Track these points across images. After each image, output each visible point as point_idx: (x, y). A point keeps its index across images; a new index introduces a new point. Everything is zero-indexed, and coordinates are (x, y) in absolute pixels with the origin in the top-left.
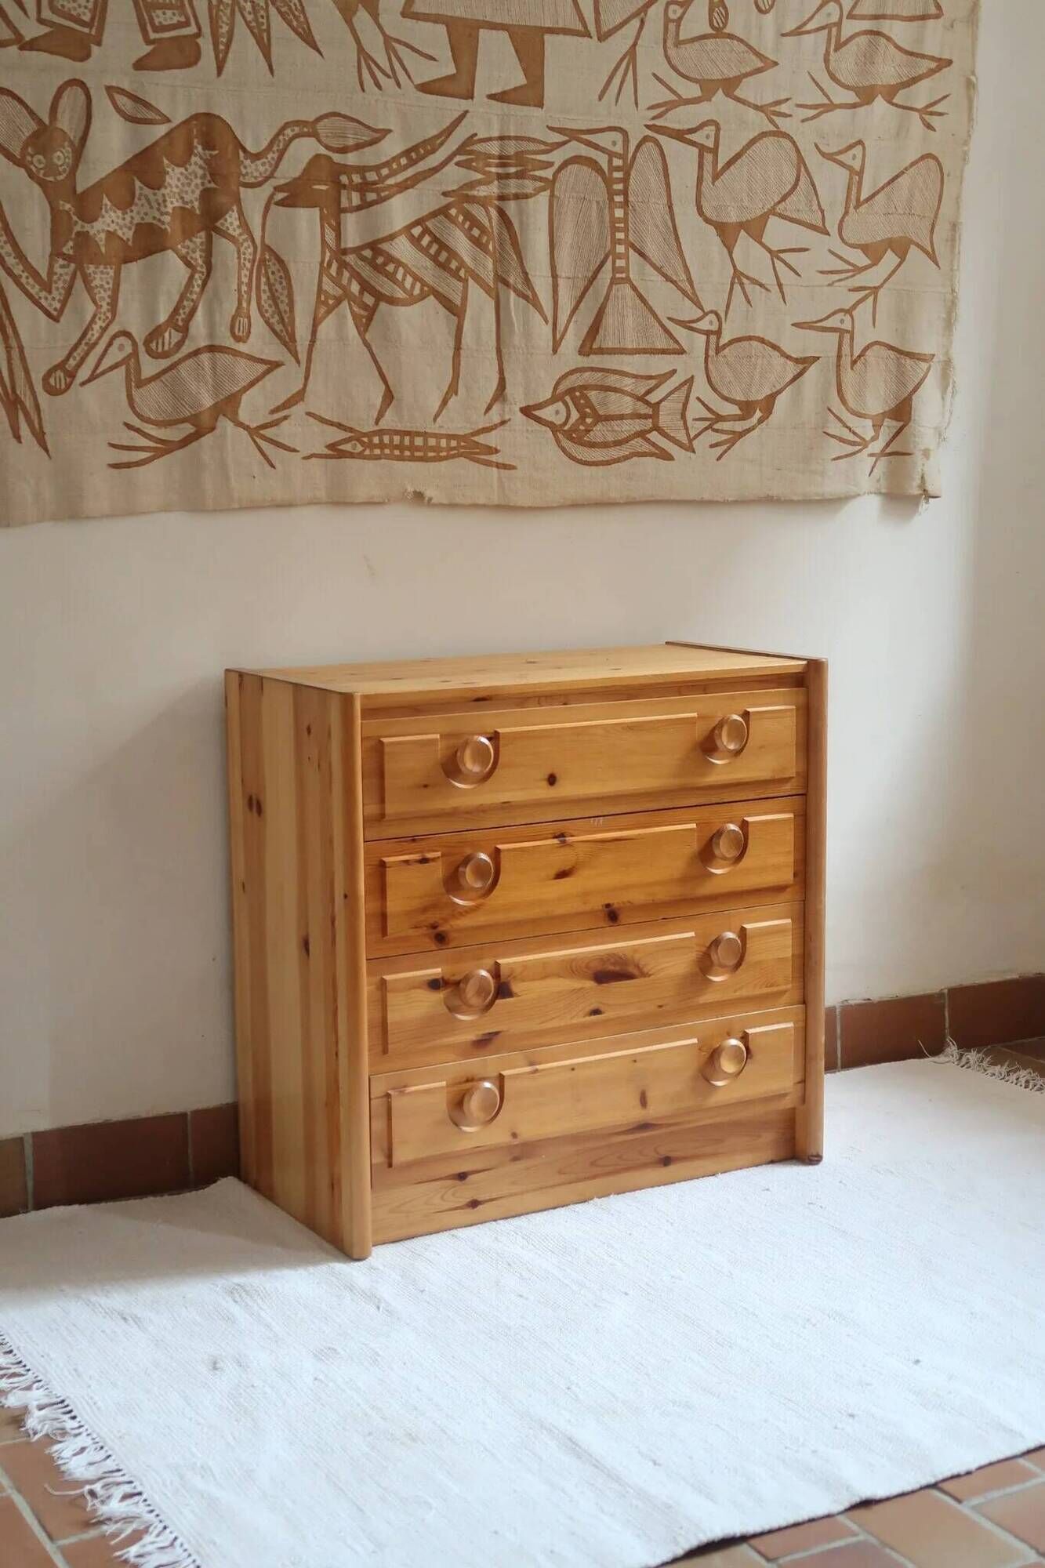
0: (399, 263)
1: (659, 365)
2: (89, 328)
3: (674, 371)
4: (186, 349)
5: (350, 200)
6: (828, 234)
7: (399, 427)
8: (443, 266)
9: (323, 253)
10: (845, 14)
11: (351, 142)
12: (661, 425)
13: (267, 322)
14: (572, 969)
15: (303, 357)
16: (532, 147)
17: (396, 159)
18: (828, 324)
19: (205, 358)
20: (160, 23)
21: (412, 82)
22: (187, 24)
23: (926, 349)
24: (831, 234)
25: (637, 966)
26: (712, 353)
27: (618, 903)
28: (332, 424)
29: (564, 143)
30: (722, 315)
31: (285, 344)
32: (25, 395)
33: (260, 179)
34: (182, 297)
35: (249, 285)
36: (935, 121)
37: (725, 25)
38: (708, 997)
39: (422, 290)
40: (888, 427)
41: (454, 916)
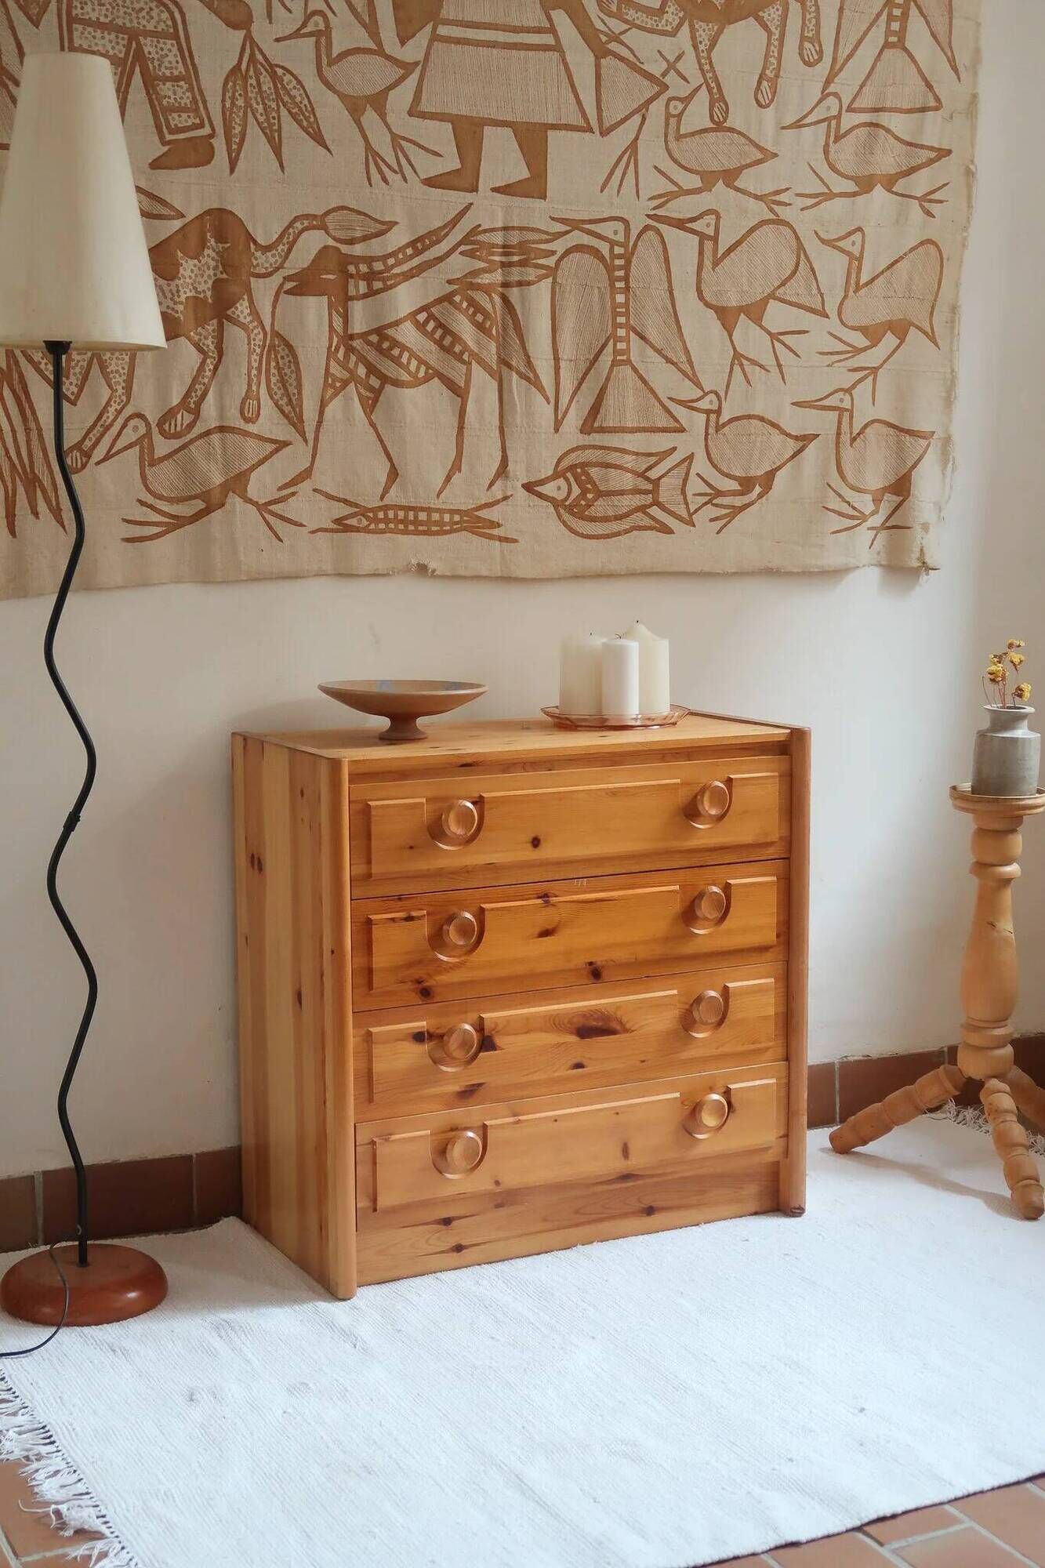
0: (404, 348)
1: (661, 442)
2: (105, 410)
3: (674, 449)
4: (198, 430)
5: (357, 287)
6: (828, 317)
7: (404, 503)
8: (448, 350)
9: (331, 339)
10: (845, 107)
11: (358, 234)
12: (661, 500)
13: (277, 405)
14: (555, 1024)
15: (310, 436)
16: (536, 236)
17: (402, 249)
18: (826, 403)
19: (215, 438)
20: (176, 125)
21: (419, 177)
22: (202, 126)
23: (924, 426)
24: (830, 316)
25: (621, 1023)
26: (711, 431)
27: (602, 961)
28: (339, 500)
29: (567, 232)
30: (722, 394)
31: (294, 425)
32: (43, 475)
33: (269, 270)
34: (195, 381)
35: (259, 369)
36: (934, 208)
37: (725, 120)
38: (691, 1053)
39: (426, 373)
40: (889, 502)
41: (440, 973)
